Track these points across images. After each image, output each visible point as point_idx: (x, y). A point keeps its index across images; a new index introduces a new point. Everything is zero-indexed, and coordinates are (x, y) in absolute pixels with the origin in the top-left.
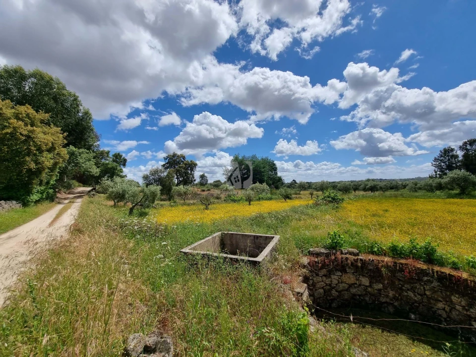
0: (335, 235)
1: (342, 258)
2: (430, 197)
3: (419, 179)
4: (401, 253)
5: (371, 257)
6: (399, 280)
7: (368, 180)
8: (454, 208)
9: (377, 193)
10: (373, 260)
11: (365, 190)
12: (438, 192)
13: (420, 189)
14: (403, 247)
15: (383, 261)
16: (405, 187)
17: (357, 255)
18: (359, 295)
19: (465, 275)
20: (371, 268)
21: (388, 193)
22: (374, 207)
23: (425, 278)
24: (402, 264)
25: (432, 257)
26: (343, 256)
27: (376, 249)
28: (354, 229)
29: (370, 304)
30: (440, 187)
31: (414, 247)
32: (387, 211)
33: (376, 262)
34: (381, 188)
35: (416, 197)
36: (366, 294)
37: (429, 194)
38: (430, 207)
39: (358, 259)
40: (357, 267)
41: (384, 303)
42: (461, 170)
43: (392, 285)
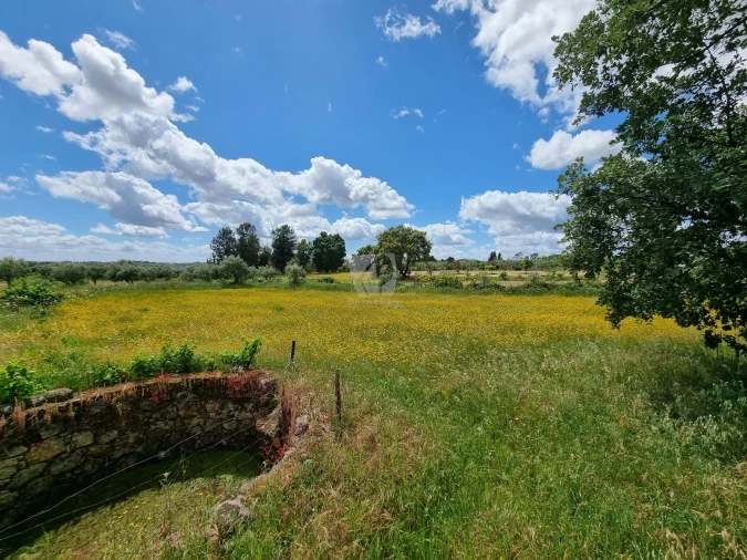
0: (11, 374)
1: (28, 416)
2: (205, 288)
3: (198, 264)
4: (150, 370)
5: (98, 392)
6: (145, 411)
7: (122, 262)
8: (225, 299)
9: (135, 283)
10: (101, 397)
11: (114, 278)
12: (214, 282)
13: (196, 277)
14: (152, 361)
15: (119, 392)
16: (178, 273)
17: (70, 396)
18: (72, 471)
19: (219, 375)
20: (96, 410)
21: (153, 284)
22: (124, 306)
23: (179, 395)
24: (149, 386)
25: (188, 364)
26: (31, 410)
27: (108, 376)
28: (67, 351)
29: (95, 473)
30: (216, 275)
31: (168, 357)
32: (145, 310)
33: (105, 398)
34: (144, 276)
35: (190, 288)
36: (88, 460)
37: (205, 283)
38: (203, 301)
39: (68, 405)
40: (67, 420)
41: (120, 458)
42: (236, 256)
43: (134, 424)
